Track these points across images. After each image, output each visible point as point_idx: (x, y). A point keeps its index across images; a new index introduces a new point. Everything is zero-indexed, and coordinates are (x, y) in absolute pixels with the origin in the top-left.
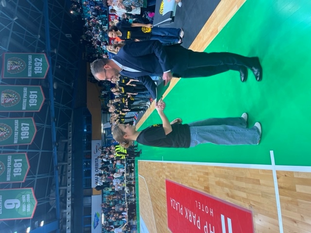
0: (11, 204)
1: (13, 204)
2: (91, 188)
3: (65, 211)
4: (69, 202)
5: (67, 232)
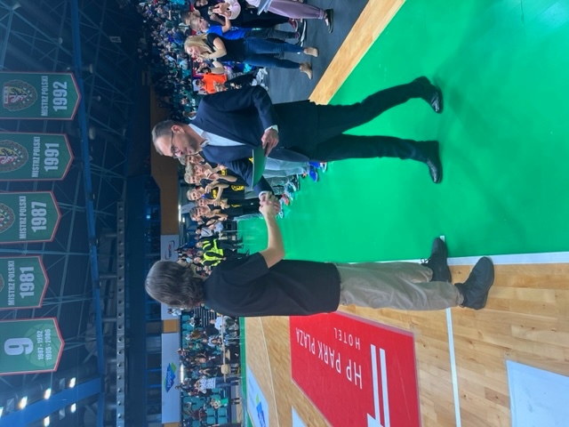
1: (20, 346)
2: (160, 321)
3: (113, 361)
4: (121, 345)
5: (118, 397)
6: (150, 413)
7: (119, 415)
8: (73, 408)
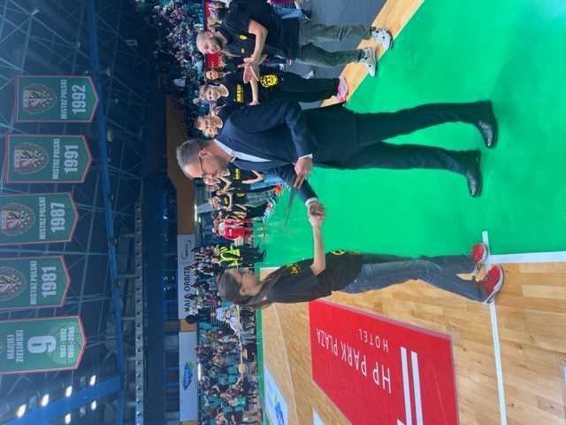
0: (40, 344)
1: (43, 344)
2: (178, 320)
3: (132, 359)
4: (139, 344)
5: (137, 395)
6: (168, 411)
7: (138, 413)
8: (94, 406)
